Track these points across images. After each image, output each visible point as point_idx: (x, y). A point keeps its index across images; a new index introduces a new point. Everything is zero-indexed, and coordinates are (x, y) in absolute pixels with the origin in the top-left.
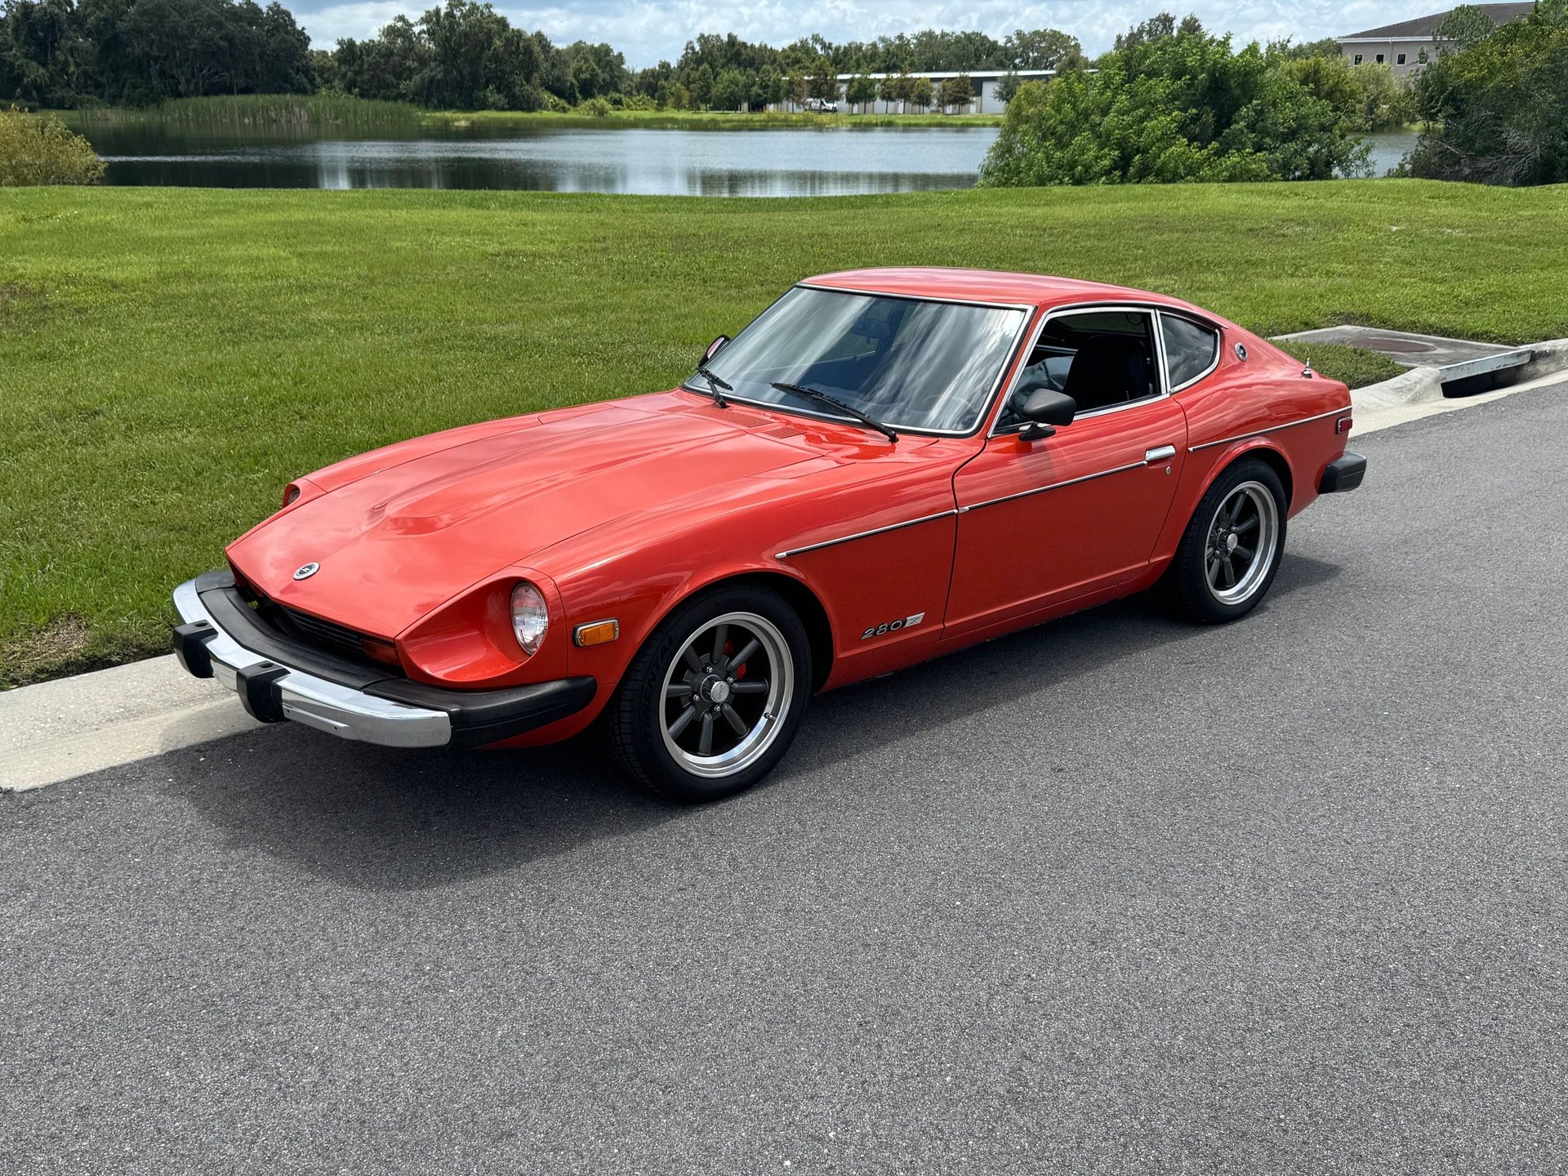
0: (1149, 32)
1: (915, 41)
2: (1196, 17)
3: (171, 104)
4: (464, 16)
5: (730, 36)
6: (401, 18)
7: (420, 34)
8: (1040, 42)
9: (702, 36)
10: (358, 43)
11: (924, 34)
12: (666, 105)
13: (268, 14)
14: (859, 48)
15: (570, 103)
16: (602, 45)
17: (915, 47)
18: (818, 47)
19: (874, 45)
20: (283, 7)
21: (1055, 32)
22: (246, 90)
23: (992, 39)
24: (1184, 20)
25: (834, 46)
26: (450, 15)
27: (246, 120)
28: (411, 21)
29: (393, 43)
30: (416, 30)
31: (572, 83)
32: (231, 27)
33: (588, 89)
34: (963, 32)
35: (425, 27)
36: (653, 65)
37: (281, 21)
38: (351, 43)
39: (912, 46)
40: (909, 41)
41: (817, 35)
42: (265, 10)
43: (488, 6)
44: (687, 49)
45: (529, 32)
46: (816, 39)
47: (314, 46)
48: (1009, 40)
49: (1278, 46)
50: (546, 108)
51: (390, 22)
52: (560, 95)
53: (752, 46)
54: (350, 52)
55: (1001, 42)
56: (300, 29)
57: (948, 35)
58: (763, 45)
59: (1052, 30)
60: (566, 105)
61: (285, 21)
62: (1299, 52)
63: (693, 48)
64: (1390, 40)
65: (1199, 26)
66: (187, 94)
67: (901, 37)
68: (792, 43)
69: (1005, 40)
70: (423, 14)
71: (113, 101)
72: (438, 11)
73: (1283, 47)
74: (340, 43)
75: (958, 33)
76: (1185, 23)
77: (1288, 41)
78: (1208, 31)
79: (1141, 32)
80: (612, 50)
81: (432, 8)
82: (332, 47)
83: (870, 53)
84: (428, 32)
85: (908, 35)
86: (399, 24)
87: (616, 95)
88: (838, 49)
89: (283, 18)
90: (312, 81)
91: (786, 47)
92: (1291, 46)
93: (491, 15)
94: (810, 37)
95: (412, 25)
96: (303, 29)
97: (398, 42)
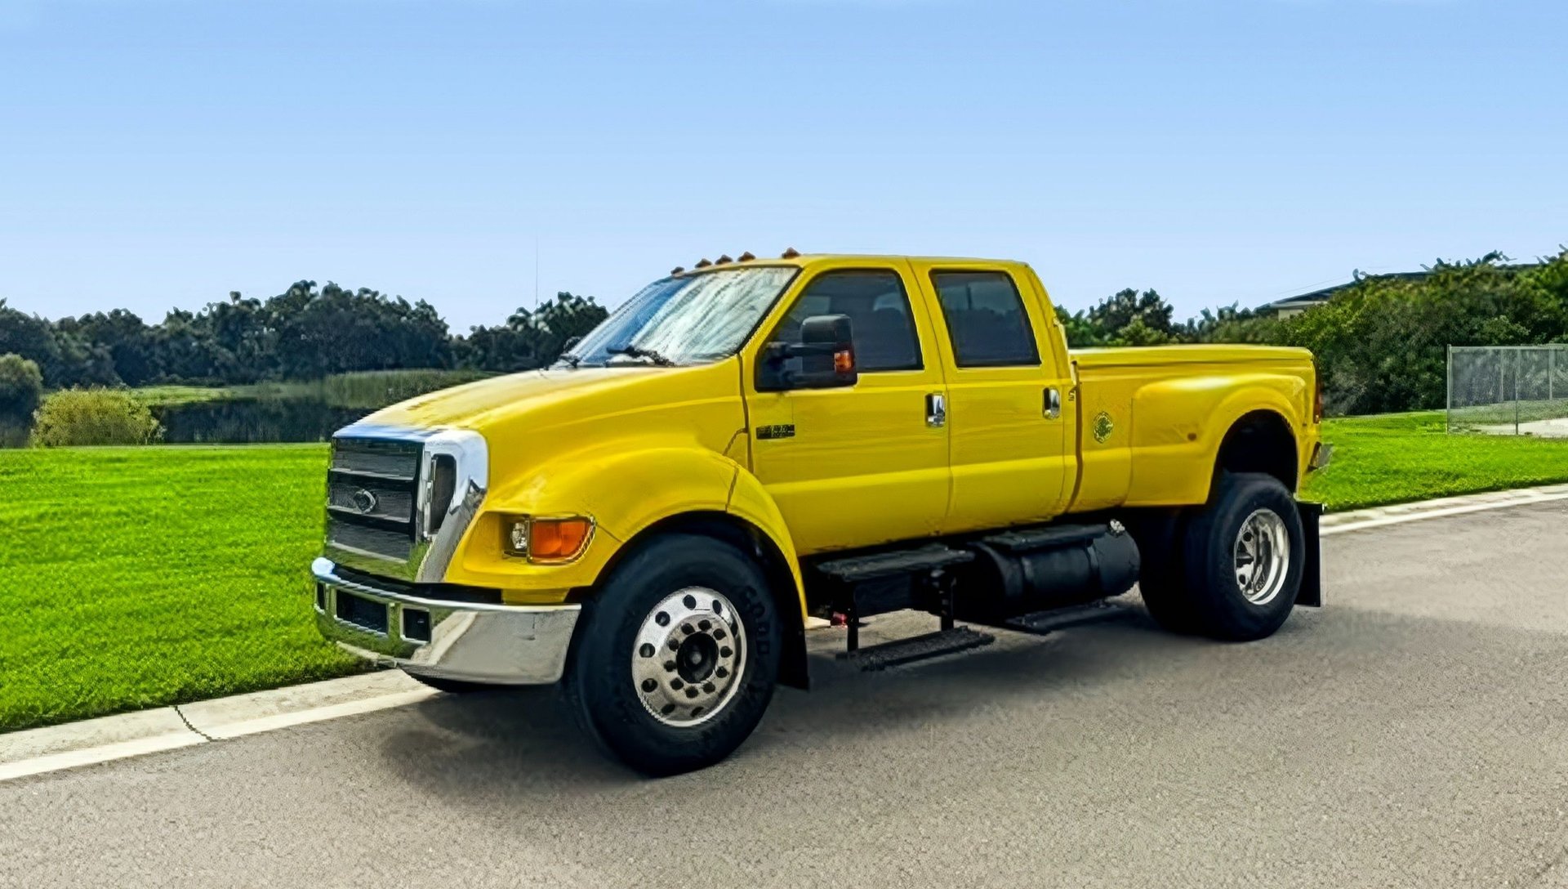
0: (1118, 303)
3: (332, 378)
4: (572, 306)
6: (522, 310)
7: (537, 321)
10: (487, 329)
13: (416, 308)
20: (428, 303)
26: (560, 306)
27: (390, 390)
28: (530, 311)
29: (515, 328)
30: (533, 318)
32: (386, 317)
35: (540, 316)
37: (426, 313)
38: (482, 329)
42: (413, 305)
43: (591, 299)
47: (453, 332)
51: (513, 313)
54: (482, 336)
56: (441, 319)
61: (429, 313)
62: (1246, 315)
66: (343, 371)
70: (539, 306)
71: (286, 377)
72: (550, 304)
73: (1232, 311)
74: (473, 329)
76: (1146, 295)
79: (1110, 303)
81: (545, 301)
82: (467, 334)
84: (544, 319)
86: (521, 315)
89: (427, 311)
90: (448, 356)
92: (1239, 310)
93: (594, 306)
95: (530, 314)
96: (444, 318)
97: (520, 328)
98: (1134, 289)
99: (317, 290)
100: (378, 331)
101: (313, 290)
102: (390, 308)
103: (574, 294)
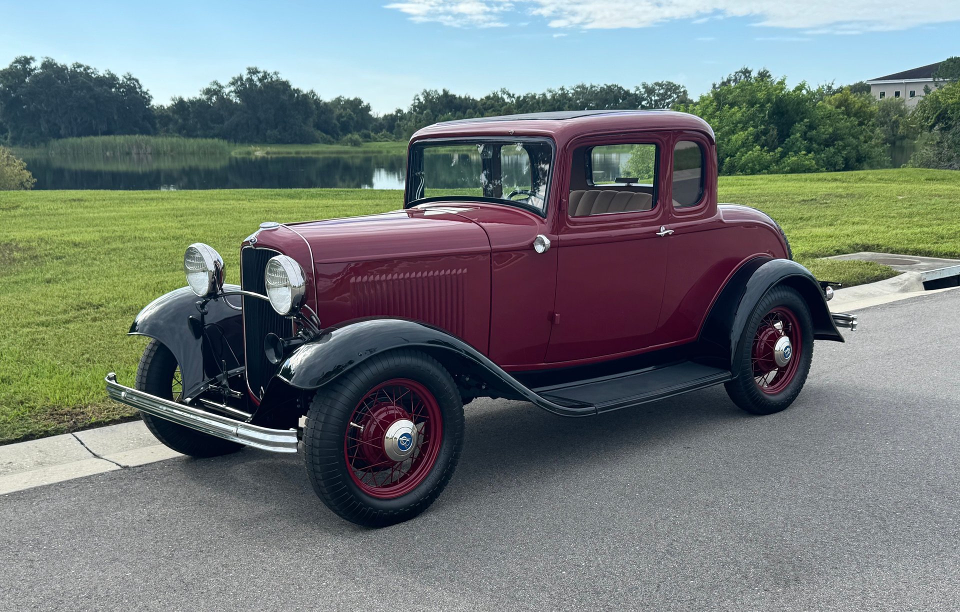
0: (735, 80)
1: (573, 91)
2: (768, 69)
3: (55, 143)
4: (260, 80)
5: (444, 90)
6: (216, 83)
7: (229, 93)
8: (659, 90)
9: (425, 91)
10: (186, 99)
11: (578, 87)
12: (401, 138)
13: (123, 80)
14: (534, 97)
15: (334, 138)
16: (356, 99)
17: (573, 96)
18: (505, 97)
19: (544, 95)
20: (134, 76)
21: (669, 82)
22: (108, 133)
23: (626, 89)
24: (759, 72)
25: (516, 96)
26: (250, 80)
27: (108, 154)
28: (223, 84)
29: (210, 99)
30: (227, 90)
31: (335, 124)
32: (98, 90)
33: (346, 128)
34: (605, 85)
35: (232, 88)
36: (392, 111)
37: (132, 86)
38: (181, 101)
39: (570, 95)
40: (568, 91)
41: (504, 89)
42: (121, 78)
43: (276, 74)
44: (414, 100)
45: (305, 90)
46: (504, 92)
47: (155, 103)
48: (638, 89)
49: (825, 88)
50: (317, 142)
51: (207, 85)
52: (327, 132)
53: (460, 98)
54: (181, 106)
55: (632, 91)
56: (145, 91)
57: (595, 87)
58: (467, 97)
59: (667, 82)
60: (332, 139)
61: (135, 85)
62: (840, 92)
63: (418, 99)
64: (903, 81)
65: (770, 75)
66: (65, 137)
67: (562, 89)
68: (487, 95)
69: (635, 89)
70: (231, 80)
72: (241, 78)
73: (830, 88)
74: (173, 99)
75: (602, 85)
76: (760, 74)
77: (833, 84)
78: (776, 78)
79: (729, 81)
80: (362, 102)
81: (236, 76)
82: (168, 105)
83: (541, 99)
84: (235, 92)
85: (567, 88)
86: (215, 87)
87: (365, 131)
88: (519, 97)
89: (133, 84)
90: (153, 125)
91: (483, 97)
93: (278, 79)
94: (500, 90)
95: (223, 87)
96: (148, 90)
97: (214, 98)
98: (749, 69)
99: (36, 65)
100: (92, 101)
101: (33, 65)
102: (101, 81)
103: (261, 69)
